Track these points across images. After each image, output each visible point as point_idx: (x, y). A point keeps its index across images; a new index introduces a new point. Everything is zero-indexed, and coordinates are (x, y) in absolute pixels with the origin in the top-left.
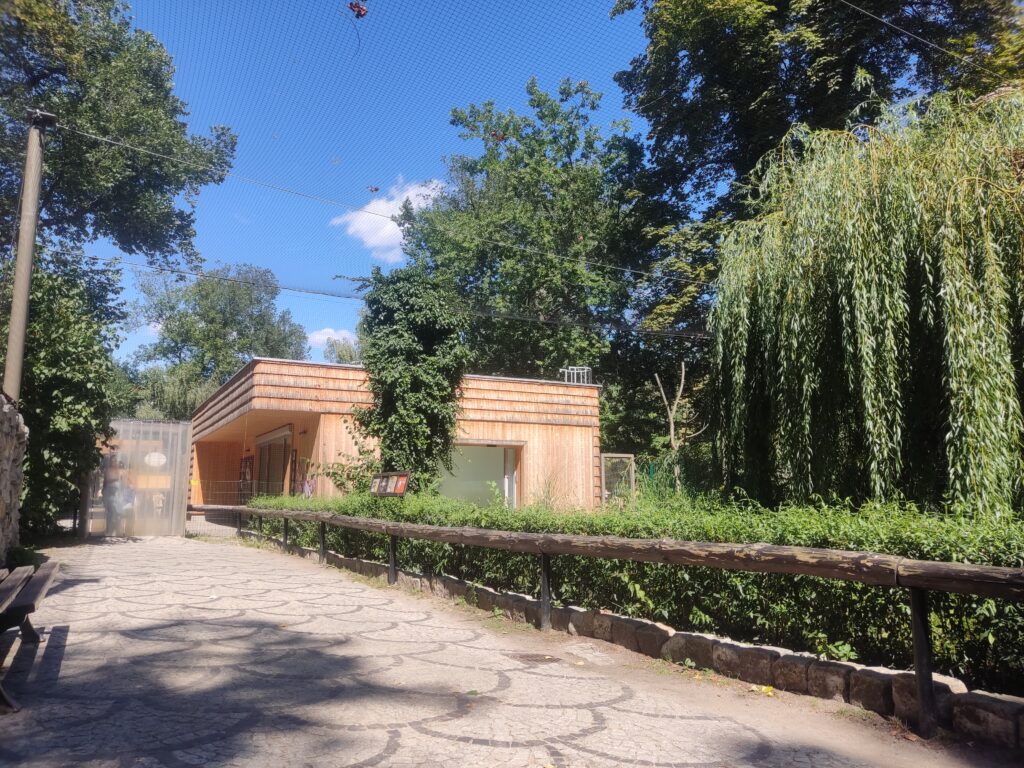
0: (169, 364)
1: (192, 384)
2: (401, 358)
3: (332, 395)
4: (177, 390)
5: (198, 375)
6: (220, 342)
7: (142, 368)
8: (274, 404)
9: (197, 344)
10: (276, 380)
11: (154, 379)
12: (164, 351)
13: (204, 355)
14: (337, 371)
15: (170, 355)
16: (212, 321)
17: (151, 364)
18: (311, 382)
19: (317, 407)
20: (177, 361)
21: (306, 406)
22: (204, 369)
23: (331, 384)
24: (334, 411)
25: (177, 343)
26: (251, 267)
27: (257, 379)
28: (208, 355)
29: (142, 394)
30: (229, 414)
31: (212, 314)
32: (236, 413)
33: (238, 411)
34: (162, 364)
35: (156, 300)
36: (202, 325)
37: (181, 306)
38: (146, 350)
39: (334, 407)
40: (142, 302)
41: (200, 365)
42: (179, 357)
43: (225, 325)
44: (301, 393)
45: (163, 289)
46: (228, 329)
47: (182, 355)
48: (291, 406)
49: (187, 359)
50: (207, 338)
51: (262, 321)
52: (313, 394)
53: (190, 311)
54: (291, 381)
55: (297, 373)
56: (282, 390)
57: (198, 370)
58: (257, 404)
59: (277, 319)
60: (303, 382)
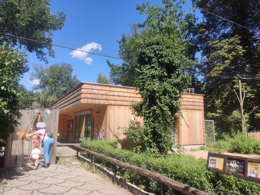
0: (42, 90)
1: (49, 96)
2: (157, 79)
3: (112, 98)
4: (44, 98)
5: (50, 94)
6: (56, 84)
7: (35, 92)
8: (90, 101)
9: (50, 85)
10: (90, 91)
11: (37, 95)
12: (41, 87)
13: (52, 88)
14: (114, 88)
15: (42, 88)
16: (54, 78)
17: (37, 90)
18: (104, 92)
19: (106, 102)
20: (44, 89)
21: (102, 102)
22: (52, 92)
23: (111, 93)
24: (113, 104)
25: (44, 85)
26: (65, 63)
27: (83, 91)
28: (53, 88)
29: (34, 99)
30: (68, 105)
31: (54, 76)
32: (72, 105)
33: (73, 104)
34: (40, 91)
35: (38, 72)
36: (52, 80)
37: (46, 74)
38: (35, 86)
39: (113, 102)
40: (35, 73)
41: (51, 91)
42: (45, 89)
43: (58, 80)
44: (100, 97)
45: (41, 69)
46: (59, 81)
47: (46, 88)
48: (97, 102)
49: (47, 89)
50: (53, 83)
51: (68, 79)
52: (105, 97)
53: (48, 76)
54: (96, 92)
55: (98, 89)
56: (93, 95)
57: (51, 92)
58: (83, 101)
59: (73, 78)
60: (100, 92)
